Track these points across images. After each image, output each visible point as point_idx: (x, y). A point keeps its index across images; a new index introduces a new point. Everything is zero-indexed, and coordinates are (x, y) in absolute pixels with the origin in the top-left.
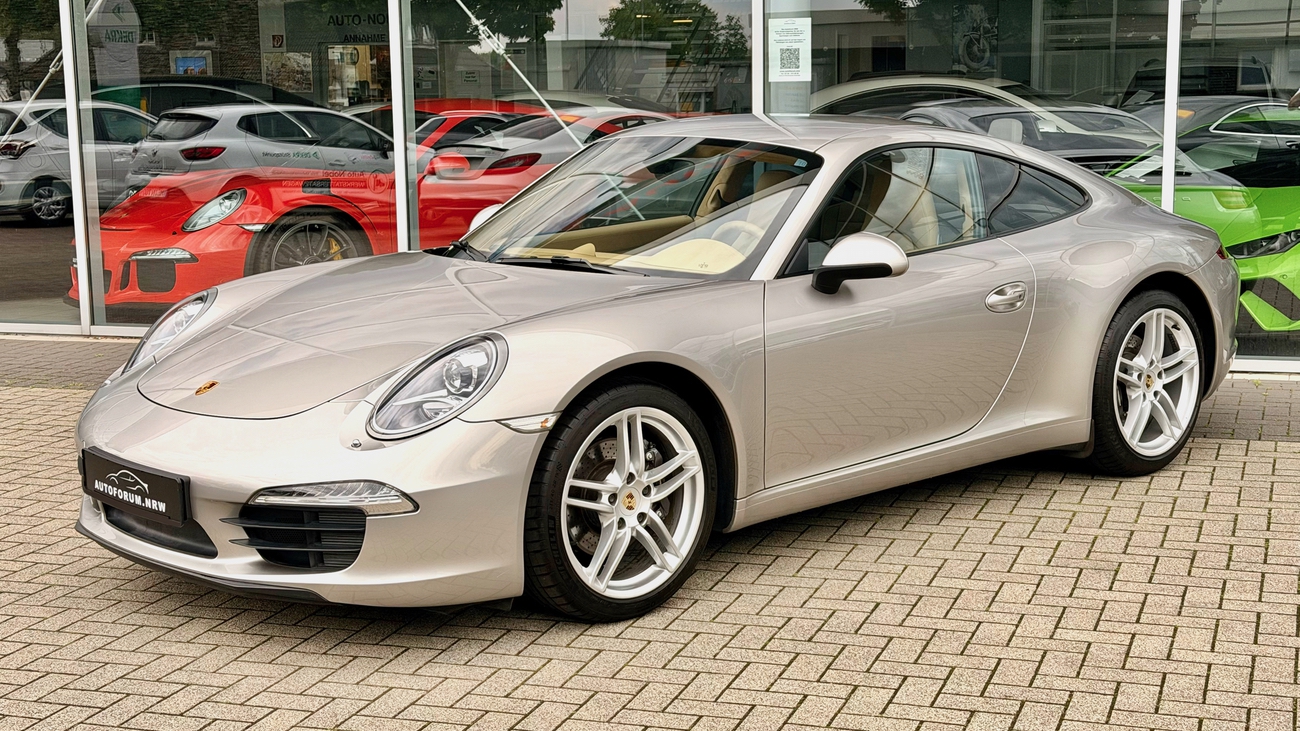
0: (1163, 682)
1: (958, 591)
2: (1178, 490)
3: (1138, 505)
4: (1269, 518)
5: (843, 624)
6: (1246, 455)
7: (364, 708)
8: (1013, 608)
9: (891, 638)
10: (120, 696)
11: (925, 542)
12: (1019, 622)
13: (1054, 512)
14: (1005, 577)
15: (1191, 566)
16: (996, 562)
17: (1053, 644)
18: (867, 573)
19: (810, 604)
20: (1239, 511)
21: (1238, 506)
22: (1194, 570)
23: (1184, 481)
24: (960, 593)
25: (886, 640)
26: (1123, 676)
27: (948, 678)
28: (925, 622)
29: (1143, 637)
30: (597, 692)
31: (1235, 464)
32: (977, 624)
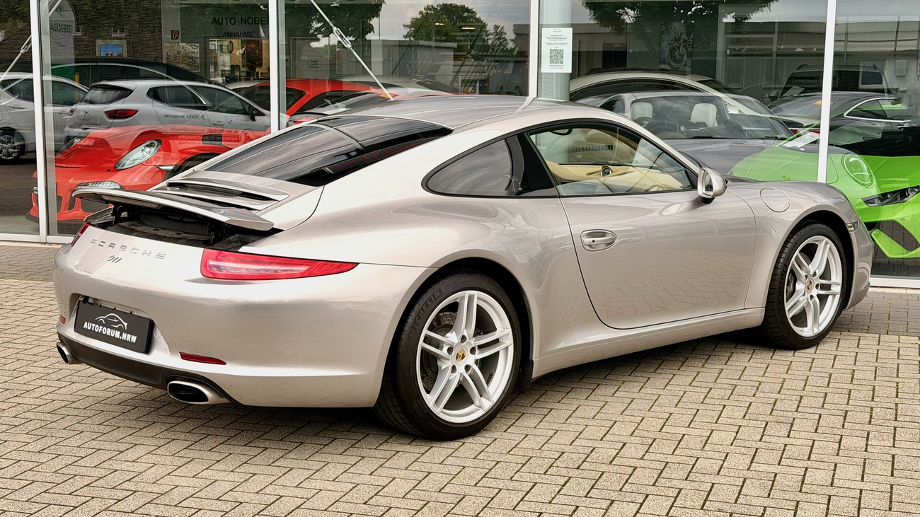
0: (829, 502)
1: (681, 436)
2: (832, 368)
3: (805, 378)
4: (897, 389)
5: (601, 457)
6: (879, 345)
7: (263, 510)
8: (721, 448)
9: (635, 468)
10: (87, 499)
11: (656, 401)
12: (726, 458)
13: (746, 382)
14: (714, 426)
15: (844, 421)
16: (706, 416)
17: (750, 474)
18: (616, 422)
19: (577, 442)
20: (875, 383)
21: (875, 380)
22: (846, 424)
23: (836, 362)
24: (683, 437)
25: (632, 469)
26: (800, 497)
27: (677, 496)
28: (659, 457)
29: (813, 470)
30: (429, 502)
31: (871, 351)
32: (696, 459)
